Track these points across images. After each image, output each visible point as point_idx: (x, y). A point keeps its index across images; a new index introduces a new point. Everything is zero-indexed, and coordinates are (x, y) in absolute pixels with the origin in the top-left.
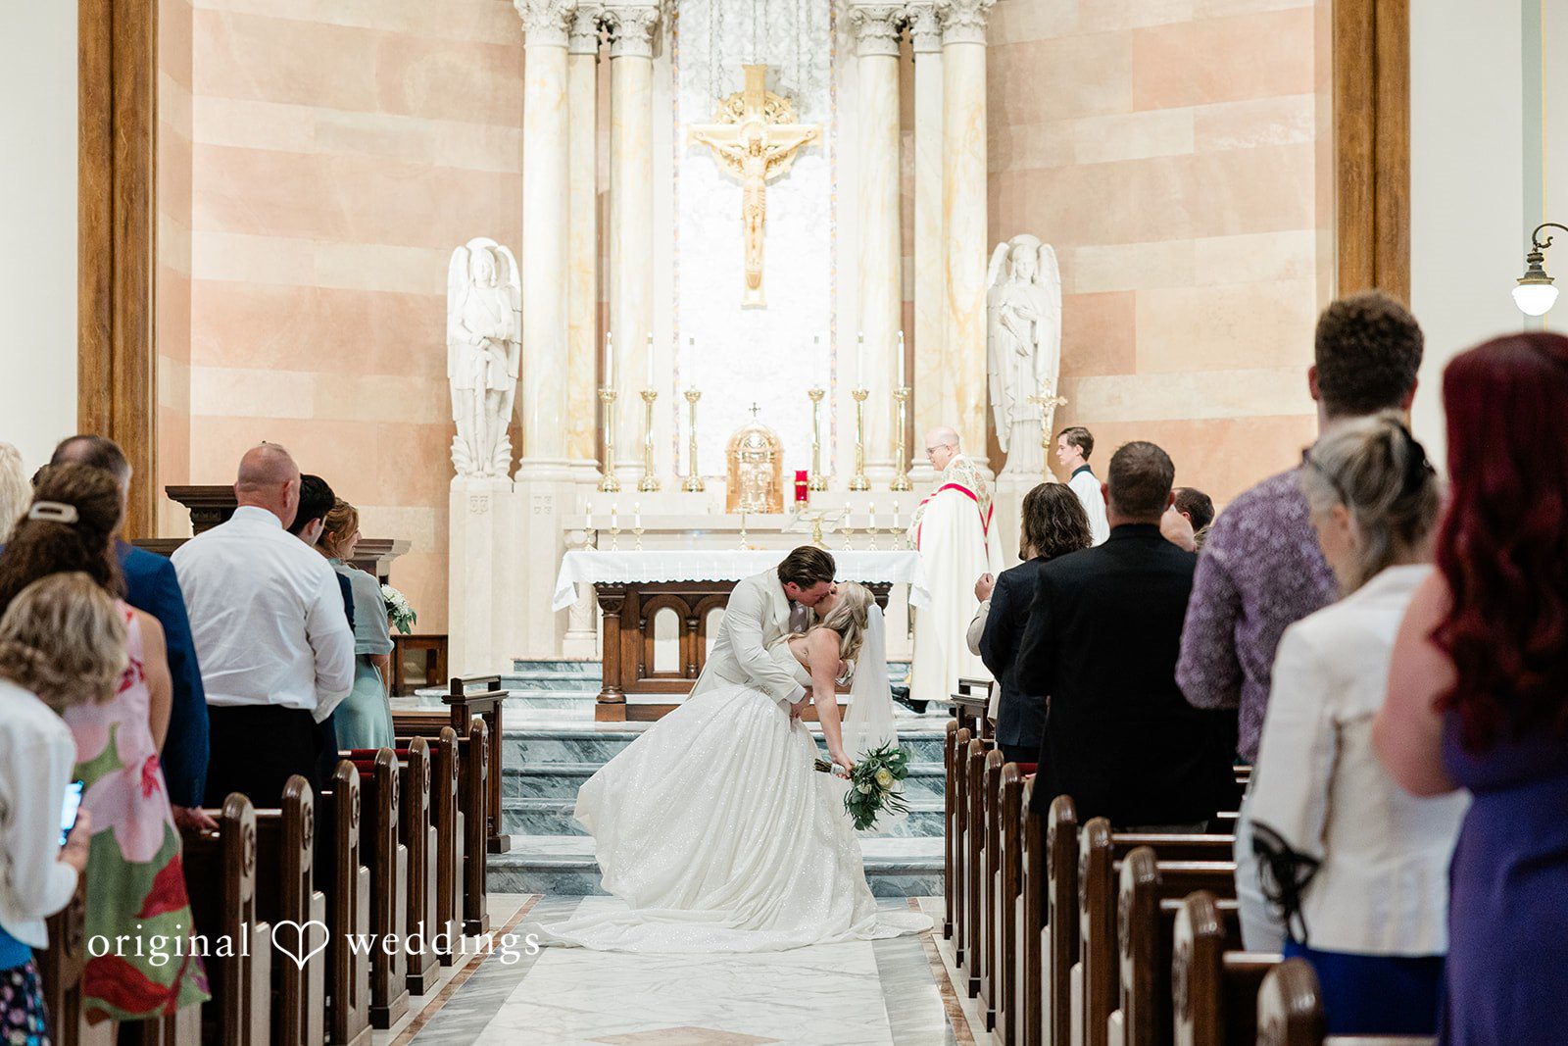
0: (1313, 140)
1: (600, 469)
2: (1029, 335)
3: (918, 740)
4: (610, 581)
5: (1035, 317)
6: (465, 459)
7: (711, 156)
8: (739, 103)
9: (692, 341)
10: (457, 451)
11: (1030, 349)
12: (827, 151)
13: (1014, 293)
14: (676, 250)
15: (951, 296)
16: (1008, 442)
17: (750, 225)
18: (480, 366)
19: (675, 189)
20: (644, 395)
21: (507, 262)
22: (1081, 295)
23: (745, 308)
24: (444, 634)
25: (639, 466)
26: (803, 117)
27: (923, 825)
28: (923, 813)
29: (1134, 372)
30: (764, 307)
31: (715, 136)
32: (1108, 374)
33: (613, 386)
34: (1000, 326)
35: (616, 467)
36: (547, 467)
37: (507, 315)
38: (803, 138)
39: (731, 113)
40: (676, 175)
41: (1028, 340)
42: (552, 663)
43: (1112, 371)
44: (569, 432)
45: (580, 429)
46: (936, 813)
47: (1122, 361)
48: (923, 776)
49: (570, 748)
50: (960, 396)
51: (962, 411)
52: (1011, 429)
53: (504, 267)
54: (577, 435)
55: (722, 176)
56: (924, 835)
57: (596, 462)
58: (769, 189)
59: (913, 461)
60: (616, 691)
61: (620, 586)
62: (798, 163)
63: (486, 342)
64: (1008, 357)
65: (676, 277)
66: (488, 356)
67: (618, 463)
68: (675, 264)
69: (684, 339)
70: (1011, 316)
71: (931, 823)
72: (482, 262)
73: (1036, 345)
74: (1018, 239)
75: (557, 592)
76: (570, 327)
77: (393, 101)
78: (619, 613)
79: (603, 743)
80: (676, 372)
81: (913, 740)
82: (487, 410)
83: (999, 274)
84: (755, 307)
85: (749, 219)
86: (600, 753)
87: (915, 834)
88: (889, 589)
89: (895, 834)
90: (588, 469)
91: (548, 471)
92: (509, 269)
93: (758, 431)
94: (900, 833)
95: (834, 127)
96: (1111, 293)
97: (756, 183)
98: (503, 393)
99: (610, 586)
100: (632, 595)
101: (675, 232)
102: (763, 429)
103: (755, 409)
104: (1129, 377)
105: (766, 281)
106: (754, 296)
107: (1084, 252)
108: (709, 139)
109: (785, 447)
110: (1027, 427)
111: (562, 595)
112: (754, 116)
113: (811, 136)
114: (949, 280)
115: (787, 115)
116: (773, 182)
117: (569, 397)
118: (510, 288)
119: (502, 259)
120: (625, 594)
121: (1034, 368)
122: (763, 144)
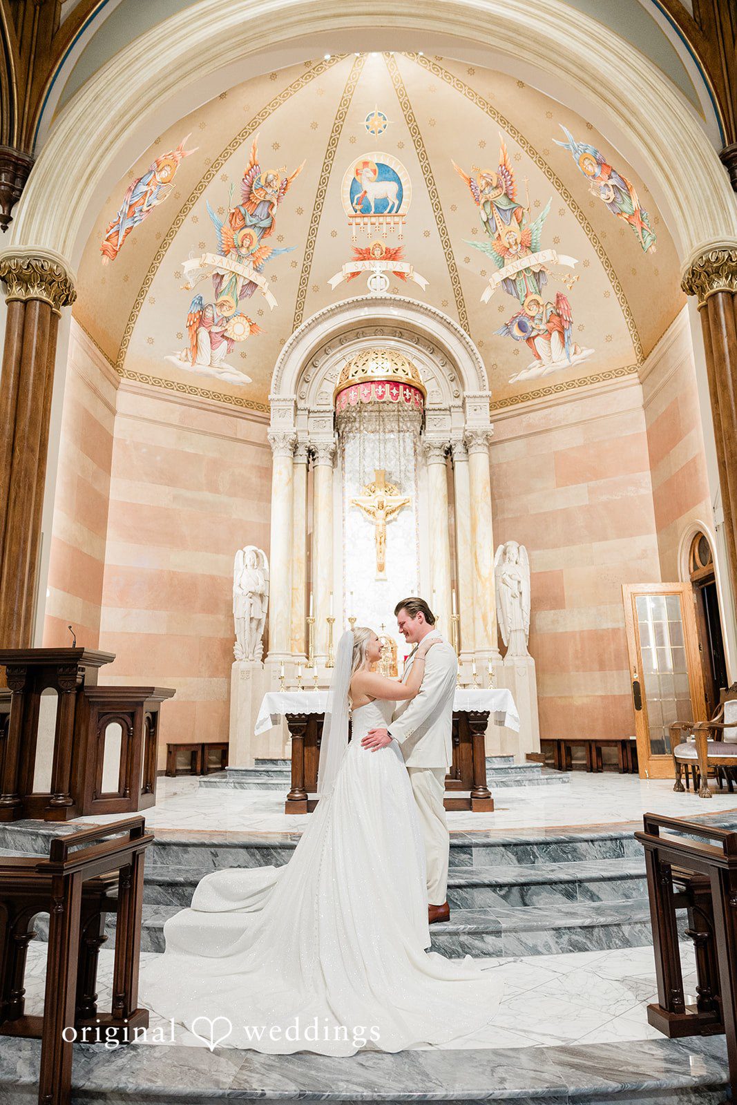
0: (651, 492)
1: (308, 658)
2: (517, 587)
3: (541, 844)
4: (295, 713)
5: (519, 579)
6: (240, 653)
7: (360, 512)
8: (373, 487)
9: (352, 593)
10: (237, 649)
11: (518, 594)
12: (414, 508)
13: (508, 568)
14: (344, 554)
15: (478, 570)
16: (508, 641)
17: (378, 541)
18: (248, 605)
19: (343, 526)
20: (328, 620)
21: (262, 556)
22: (535, 573)
23: (377, 580)
24: (226, 741)
25: (325, 656)
26: (403, 494)
27: (570, 940)
28: (569, 928)
29: (565, 608)
30: (386, 580)
31: (362, 501)
32: (551, 610)
33: (313, 616)
34: (502, 584)
35: (314, 657)
36: (280, 656)
37: (261, 582)
38: (403, 502)
39: (369, 491)
40: (344, 520)
41: (517, 590)
42: (275, 760)
43: (553, 608)
44: (292, 640)
45: (297, 637)
46: (580, 927)
47: (557, 602)
48: (556, 883)
49: (253, 855)
50: (484, 618)
51: (486, 626)
52: (510, 634)
53: (261, 560)
54: (296, 641)
55: (365, 520)
56: (571, 951)
57: (305, 654)
58: (387, 526)
59: (461, 652)
60: (300, 792)
61: (303, 717)
62: (400, 514)
63: (250, 594)
64: (507, 599)
65: (344, 567)
66: (252, 601)
67: (316, 655)
68: (344, 561)
69: (348, 594)
70: (508, 579)
71: (576, 938)
72: (250, 557)
73: (521, 593)
74: (508, 543)
75: (258, 721)
76: (293, 589)
77: (213, 488)
78: (303, 735)
79: (279, 850)
80: (344, 611)
81: (536, 844)
82: (251, 628)
83: (499, 560)
84: (381, 580)
85: (379, 539)
86: (277, 860)
87: (563, 951)
88: (488, 717)
89: (545, 951)
90: (301, 657)
91: (281, 658)
92: (263, 561)
93: (385, 637)
94: (550, 952)
95: (417, 498)
96: (550, 571)
97: (381, 522)
98: (260, 620)
99: (297, 717)
100: (312, 723)
101: (344, 546)
102: (387, 636)
103: (383, 627)
104: (562, 611)
105: (387, 566)
106: (381, 575)
107: (536, 553)
108: (359, 503)
109: (397, 645)
110: (518, 633)
111: (262, 723)
112: (380, 493)
113: (406, 501)
114: (476, 563)
115: (395, 492)
116: (389, 522)
117: (292, 623)
118: (264, 570)
119: (260, 556)
120: (306, 722)
121: (521, 604)
122: (385, 505)
